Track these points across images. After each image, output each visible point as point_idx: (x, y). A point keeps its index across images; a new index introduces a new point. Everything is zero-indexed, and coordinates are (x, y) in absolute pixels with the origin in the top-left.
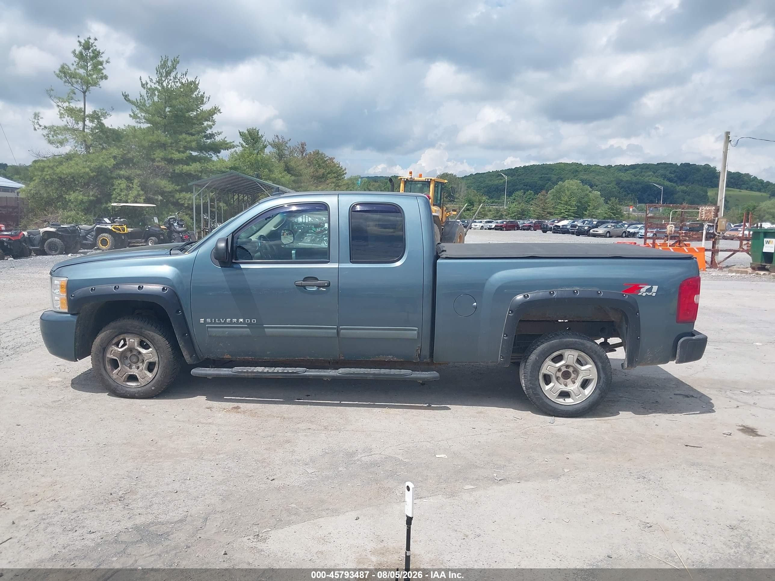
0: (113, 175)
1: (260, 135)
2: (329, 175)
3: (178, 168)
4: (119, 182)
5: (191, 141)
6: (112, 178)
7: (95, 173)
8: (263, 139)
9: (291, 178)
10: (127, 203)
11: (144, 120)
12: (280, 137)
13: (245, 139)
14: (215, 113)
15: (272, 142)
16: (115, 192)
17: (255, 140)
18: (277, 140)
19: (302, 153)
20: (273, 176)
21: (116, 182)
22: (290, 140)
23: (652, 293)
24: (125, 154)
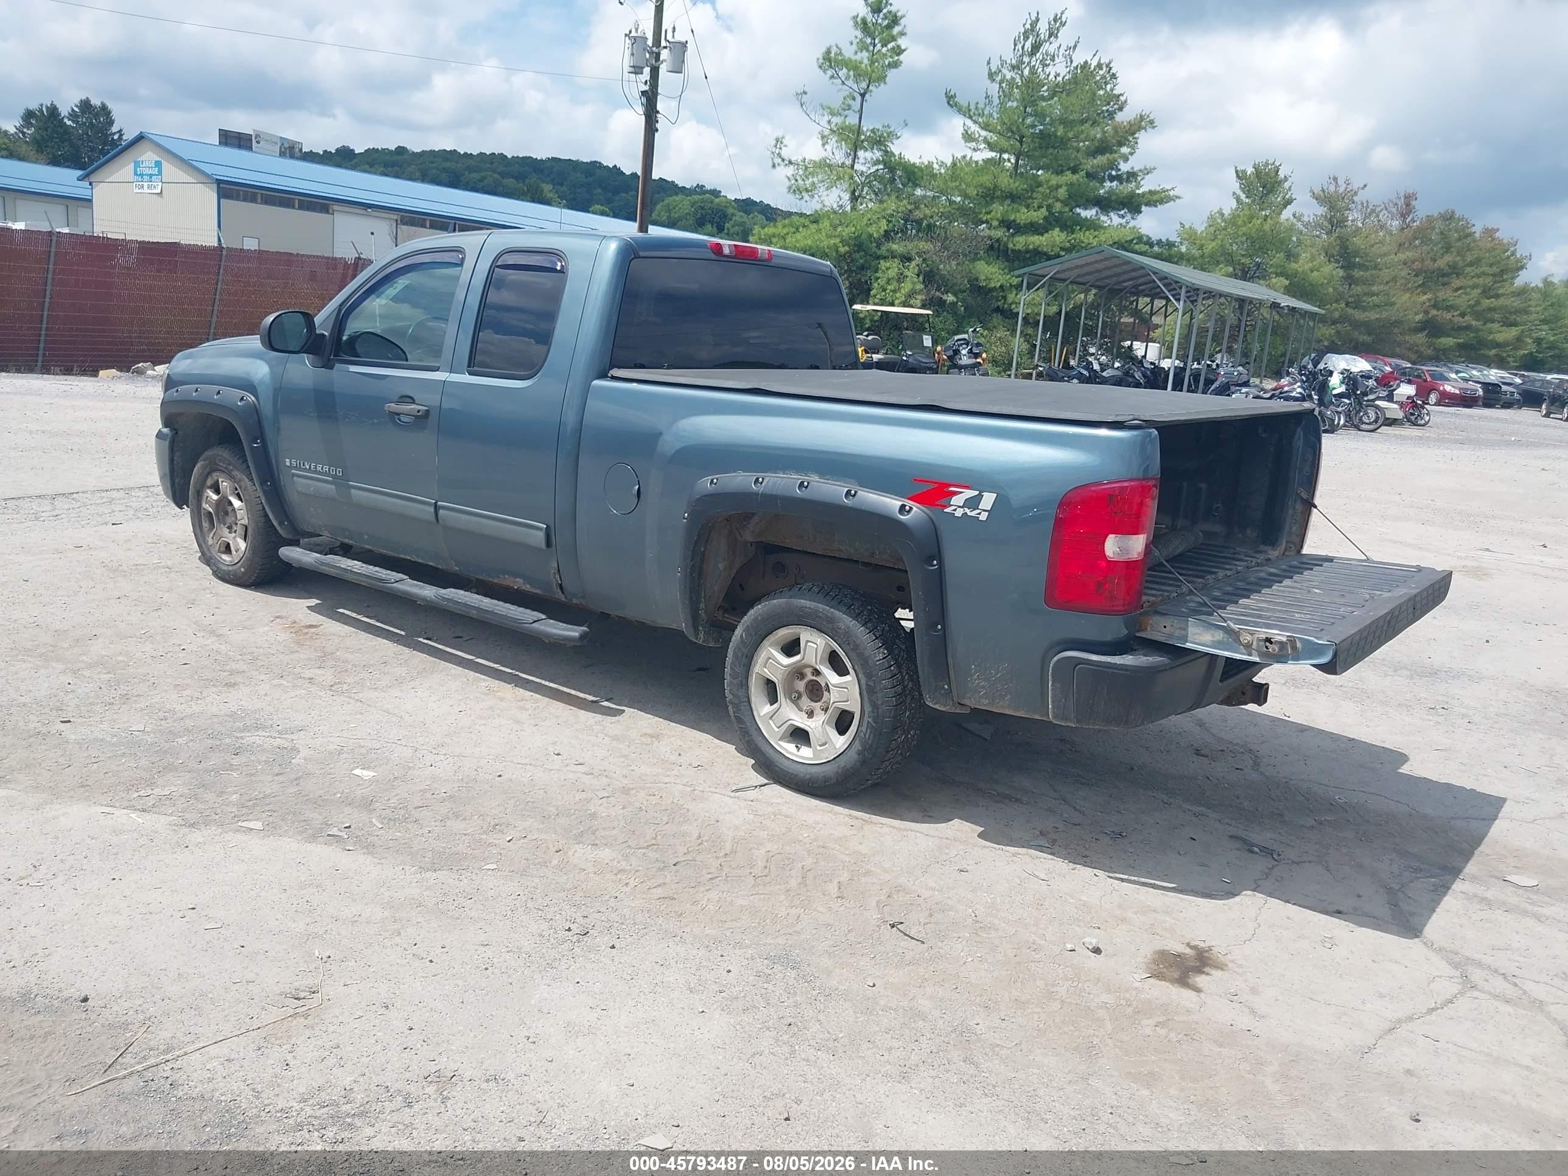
0: (879, 253)
1: (1281, 174)
2: (1468, 269)
3: (1021, 242)
4: (888, 265)
5: (1058, 186)
6: (878, 258)
7: (847, 248)
8: (1287, 185)
9: (1334, 272)
10: (892, 304)
11: (983, 146)
12: (1341, 182)
13: (1248, 188)
14: (1140, 128)
15: (1321, 193)
16: (876, 285)
17: (1268, 186)
18: (1332, 188)
19: (1403, 216)
20: (1294, 266)
21: (883, 264)
22: (1365, 186)
23: (979, 511)
24: (910, 211)
